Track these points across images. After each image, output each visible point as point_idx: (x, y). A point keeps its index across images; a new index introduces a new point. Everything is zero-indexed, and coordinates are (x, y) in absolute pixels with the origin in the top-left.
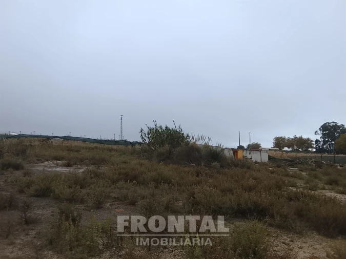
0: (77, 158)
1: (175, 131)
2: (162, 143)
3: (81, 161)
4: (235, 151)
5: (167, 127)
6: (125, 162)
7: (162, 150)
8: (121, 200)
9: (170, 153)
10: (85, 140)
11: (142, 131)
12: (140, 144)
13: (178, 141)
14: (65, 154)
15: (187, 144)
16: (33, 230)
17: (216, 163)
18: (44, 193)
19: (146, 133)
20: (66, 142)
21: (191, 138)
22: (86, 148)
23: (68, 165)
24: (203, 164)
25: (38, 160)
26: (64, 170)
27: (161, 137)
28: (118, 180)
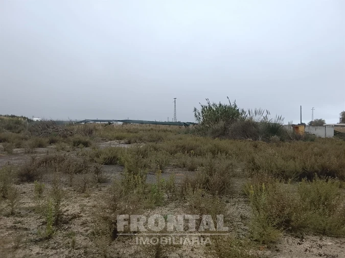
0: (136, 137)
1: (230, 108)
2: (216, 121)
3: (141, 140)
4: (296, 127)
5: (220, 105)
6: (181, 139)
7: (216, 127)
8: (180, 167)
9: (225, 129)
10: (142, 123)
11: (195, 110)
12: (194, 124)
13: (233, 118)
14: (125, 134)
15: (243, 119)
16: (104, 187)
17: (275, 136)
18: (112, 161)
19: (200, 111)
20: (125, 126)
21: (247, 113)
22: (143, 130)
23: (129, 143)
24: (260, 139)
25: (103, 140)
26: (126, 146)
27: (215, 114)
28: (176, 152)
